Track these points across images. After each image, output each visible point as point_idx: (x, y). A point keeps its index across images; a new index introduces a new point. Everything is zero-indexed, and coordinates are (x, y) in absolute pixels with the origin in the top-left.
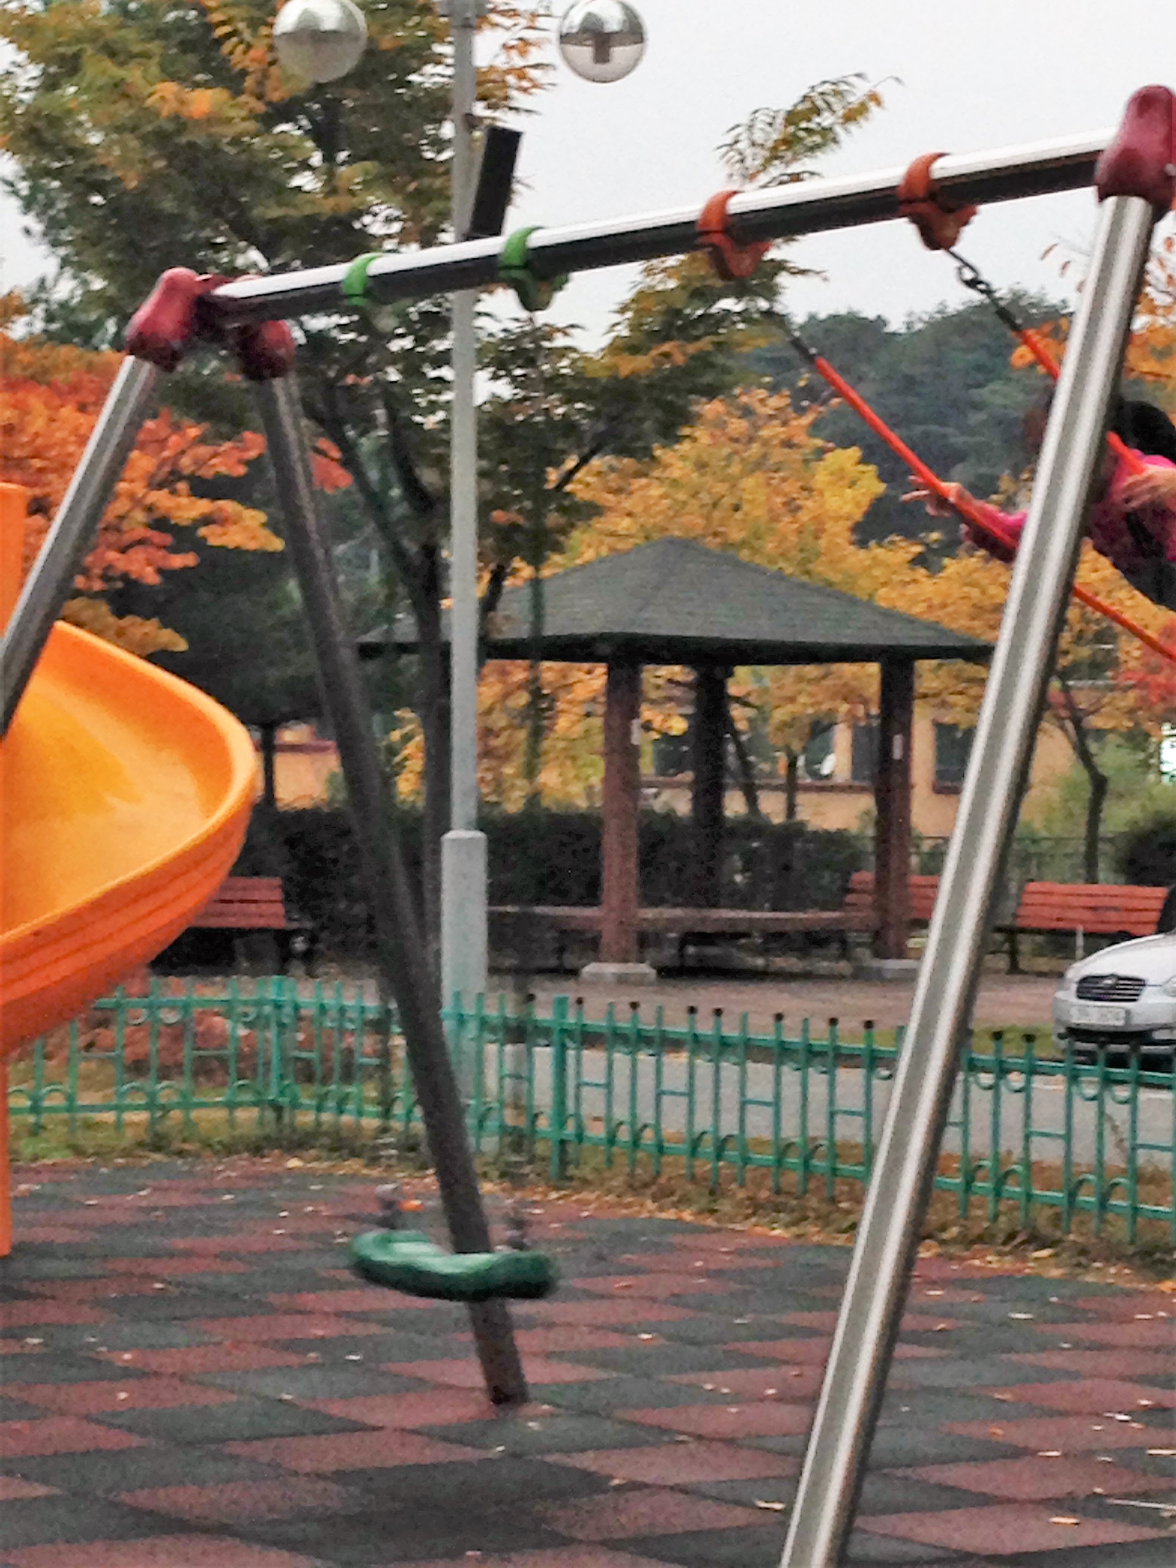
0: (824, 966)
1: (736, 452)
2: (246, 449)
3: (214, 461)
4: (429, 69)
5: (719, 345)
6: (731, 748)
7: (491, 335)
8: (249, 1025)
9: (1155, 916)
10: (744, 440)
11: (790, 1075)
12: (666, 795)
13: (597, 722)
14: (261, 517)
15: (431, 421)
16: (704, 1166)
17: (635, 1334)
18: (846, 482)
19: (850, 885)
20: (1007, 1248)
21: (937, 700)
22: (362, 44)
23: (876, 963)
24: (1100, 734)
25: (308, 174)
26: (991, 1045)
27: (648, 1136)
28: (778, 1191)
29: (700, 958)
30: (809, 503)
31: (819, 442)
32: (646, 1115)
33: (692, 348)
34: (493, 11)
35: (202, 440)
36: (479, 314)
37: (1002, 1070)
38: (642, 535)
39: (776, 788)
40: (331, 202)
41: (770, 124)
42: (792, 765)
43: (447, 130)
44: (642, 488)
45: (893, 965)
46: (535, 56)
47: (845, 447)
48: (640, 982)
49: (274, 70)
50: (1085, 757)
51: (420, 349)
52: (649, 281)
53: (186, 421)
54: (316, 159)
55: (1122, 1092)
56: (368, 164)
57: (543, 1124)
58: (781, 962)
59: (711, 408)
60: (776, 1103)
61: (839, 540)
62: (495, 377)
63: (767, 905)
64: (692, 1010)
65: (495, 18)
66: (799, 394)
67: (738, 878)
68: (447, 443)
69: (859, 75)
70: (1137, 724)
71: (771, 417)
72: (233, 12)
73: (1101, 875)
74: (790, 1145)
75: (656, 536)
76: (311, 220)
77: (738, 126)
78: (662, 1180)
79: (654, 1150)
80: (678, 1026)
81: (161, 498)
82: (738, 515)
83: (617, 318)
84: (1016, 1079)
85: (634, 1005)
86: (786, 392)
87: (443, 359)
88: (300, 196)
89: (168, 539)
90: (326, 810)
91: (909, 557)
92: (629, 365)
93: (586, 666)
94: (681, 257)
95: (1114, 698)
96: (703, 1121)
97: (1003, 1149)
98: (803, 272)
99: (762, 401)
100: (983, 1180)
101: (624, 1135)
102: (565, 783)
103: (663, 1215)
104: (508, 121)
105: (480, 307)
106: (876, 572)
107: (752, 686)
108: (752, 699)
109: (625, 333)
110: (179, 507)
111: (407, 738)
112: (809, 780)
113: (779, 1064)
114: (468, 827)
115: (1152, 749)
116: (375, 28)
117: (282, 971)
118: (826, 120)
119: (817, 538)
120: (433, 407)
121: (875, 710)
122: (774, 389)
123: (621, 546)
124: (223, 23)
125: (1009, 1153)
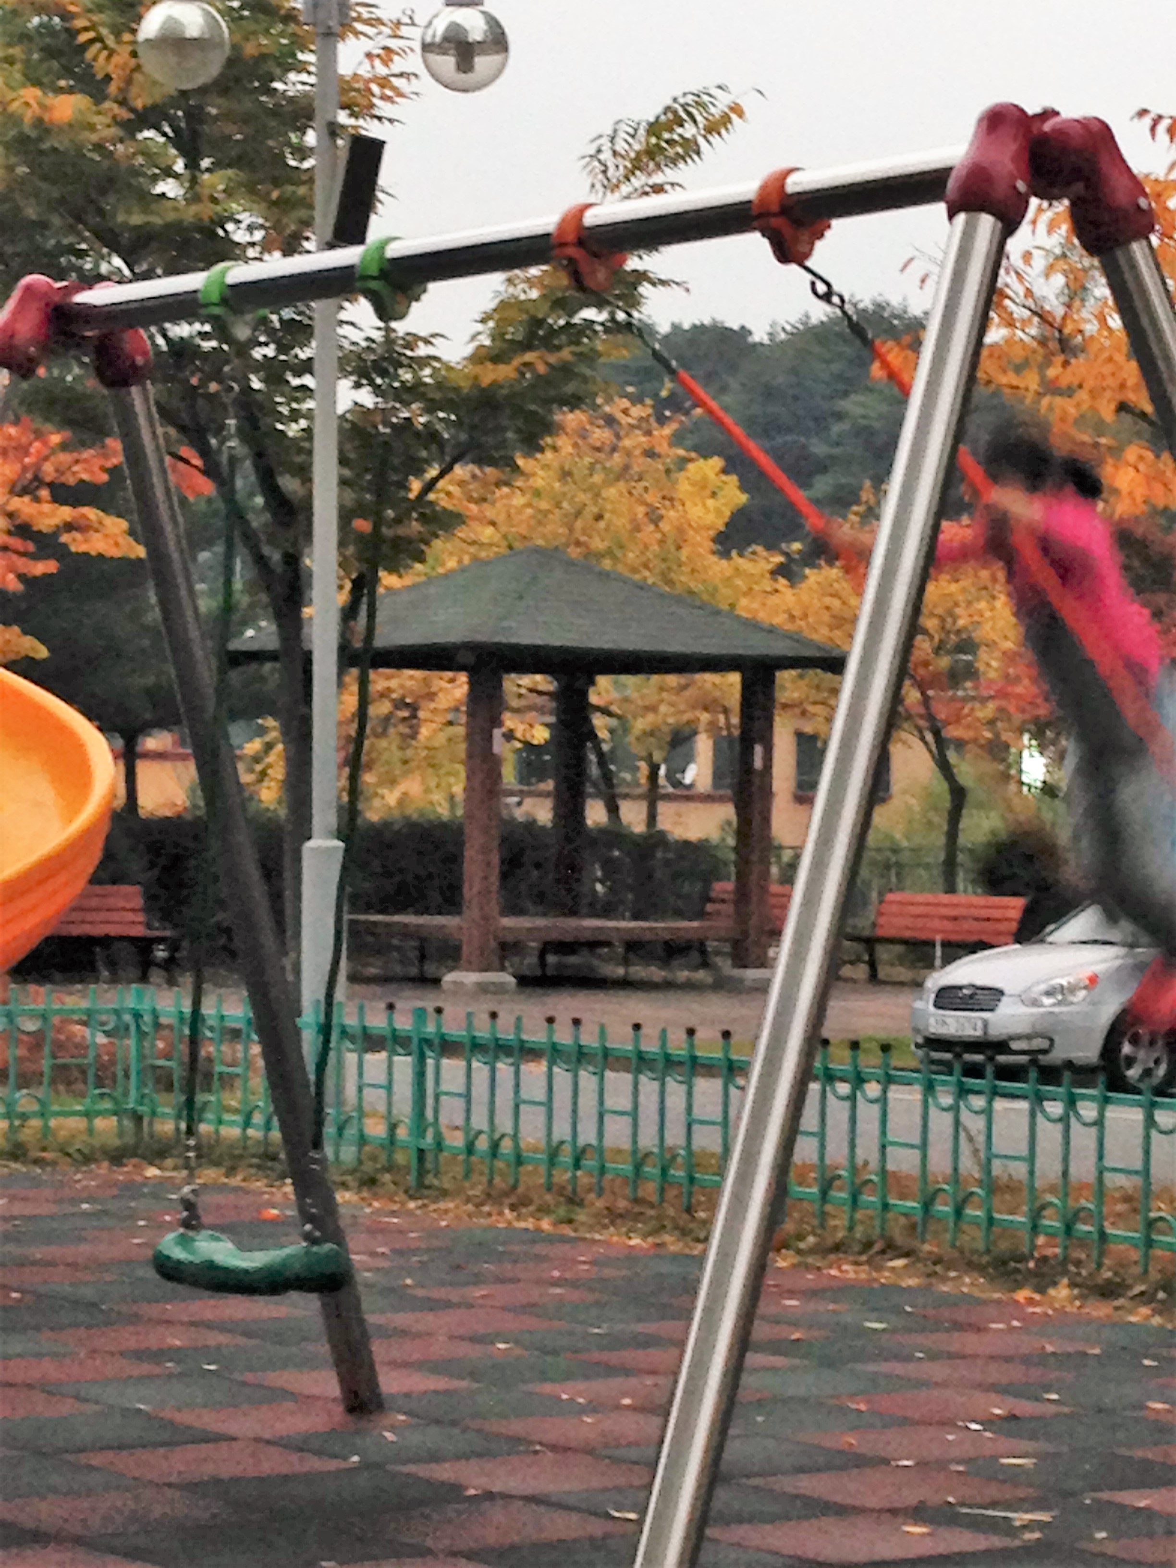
0: (683, 975)
1: (597, 462)
2: (106, 456)
3: (75, 468)
4: (292, 76)
5: (580, 356)
6: (593, 757)
7: (354, 343)
8: (107, 1034)
9: (1014, 926)
10: (607, 449)
11: (649, 1086)
12: (528, 802)
13: (460, 731)
14: (124, 524)
15: (293, 430)
16: (562, 1176)
17: (493, 1343)
18: (708, 492)
19: (713, 895)
20: (864, 1258)
21: (797, 711)
22: (227, 51)
23: (737, 972)
24: (960, 744)
25: (170, 180)
26: (847, 1053)
27: (506, 1146)
28: (636, 1201)
29: (559, 966)
30: (672, 513)
31: (681, 452)
32: (505, 1124)
33: (552, 359)
34: (359, 19)
35: (64, 447)
36: (342, 322)
37: (859, 1080)
38: (504, 543)
39: (639, 797)
40: (194, 209)
41: (633, 136)
42: (653, 775)
43: (311, 138)
44: (507, 496)
45: (752, 974)
46: (398, 65)
47: (705, 457)
48: (498, 989)
49: (138, 77)
50: (944, 767)
51: (283, 357)
52: (511, 290)
53: (49, 427)
54: (179, 166)
55: (978, 1102)
56: (230, 172)
57: (402, 1133)
58: (639, 971)
59: (571, 418)
60: (634, 1114)
61: (701, 550)
62: (358, 385)
63: (627, 914)
64: (550, 1020)
65: (359, 26)
66: (660, 405)
67: (599, 887)
68: (310, 453)
69: (720, 87)
70: (997, 735)
71: (632, 426)
72: (95, 18)
73: (961, 886)
74: (647, 1155)
75: (517, 545)
76: (177, 227)
77: (600, 136)
78: (521, 1190)
79: (512, 1159)
80: (536, 1035)
81: (22, 505)
82: (602, 524)
83: (480, 327)
84: (873, 1089)
85: (494, 1015)
86: (648, 401)
87: (306, 367)
88: (164, 201)
89: (31, 547)
90: (188, 817)
91: (770, 567)
92: (491, 374)
93: (449, 674)
94: (544, 267)
95: (972, 709)
96: (562, 1130)
97: (859, 1161)
98: (663, 283)
99: (625, 412)
100: (840, 1189)
101: (482, 1144)
102: (427, 791)
103: (522, 1225)
104: (372, 129)
105: (343, 316)
106: (739, 582)
107: (615, 695)
108: (614, 708)
109: (487, 342)
110: (41, 513)
111: (269, 747)
112: (670, 790)
113: (638, 1071)
114: (329, 835)
115: (1011, 759)
116: (238, 38)
117: (144, 978)
118: (689, 130)
119: (679, 548)
120: (295, 416)
121: (735, 720)
122: (636, 400)
123: (483, 554)
124: (86, 29)
125: (866, 1163)
